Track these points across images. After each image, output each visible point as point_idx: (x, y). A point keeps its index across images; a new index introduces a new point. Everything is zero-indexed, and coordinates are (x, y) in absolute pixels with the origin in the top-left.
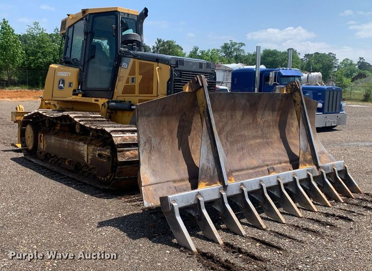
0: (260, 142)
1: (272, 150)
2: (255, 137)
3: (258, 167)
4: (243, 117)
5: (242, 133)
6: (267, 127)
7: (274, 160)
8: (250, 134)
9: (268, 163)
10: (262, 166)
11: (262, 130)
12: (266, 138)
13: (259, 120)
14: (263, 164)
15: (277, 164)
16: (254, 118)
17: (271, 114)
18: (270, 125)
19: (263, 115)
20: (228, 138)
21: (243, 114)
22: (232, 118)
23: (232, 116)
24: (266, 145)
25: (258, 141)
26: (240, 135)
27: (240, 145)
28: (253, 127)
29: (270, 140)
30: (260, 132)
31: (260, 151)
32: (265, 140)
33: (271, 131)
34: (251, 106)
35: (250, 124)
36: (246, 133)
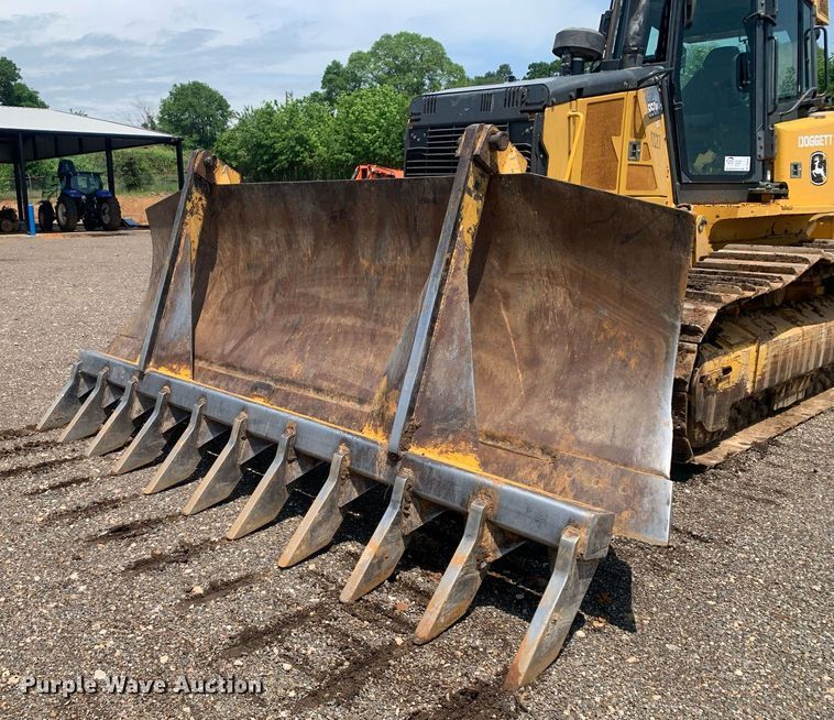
0: (353, 326)
1: (371, 359)
2: (340, 309)
3: (292, 382)
4: (316, 250)
5: (313, 291)
6: (392, 287)
7: (351, 386)
8: (331, 296)
9: (325, 384)
10: (305, 387)
11: (371, 294)
12: (376, 321)
13: (365, 263)
14: (309, 382)
15: (350, 398)
16: (350, 254)
17: (407, 249)
18: (402, 284)
19: (376, 248)
20: (278, 295)
21: (316, 239)
22: (290, 249)
23: (289, 244)
24: (366, 339)
25: (348, 321)
26: (304, 295)
27: (294, 318)
28: (347, 278)
29: (385, 329)
30: (362, 299)
31: (335, 348)
32: (370, 325)
33: (403, 301)
34: (333, 218)
35: (336, 270)
36: (321, 292)
